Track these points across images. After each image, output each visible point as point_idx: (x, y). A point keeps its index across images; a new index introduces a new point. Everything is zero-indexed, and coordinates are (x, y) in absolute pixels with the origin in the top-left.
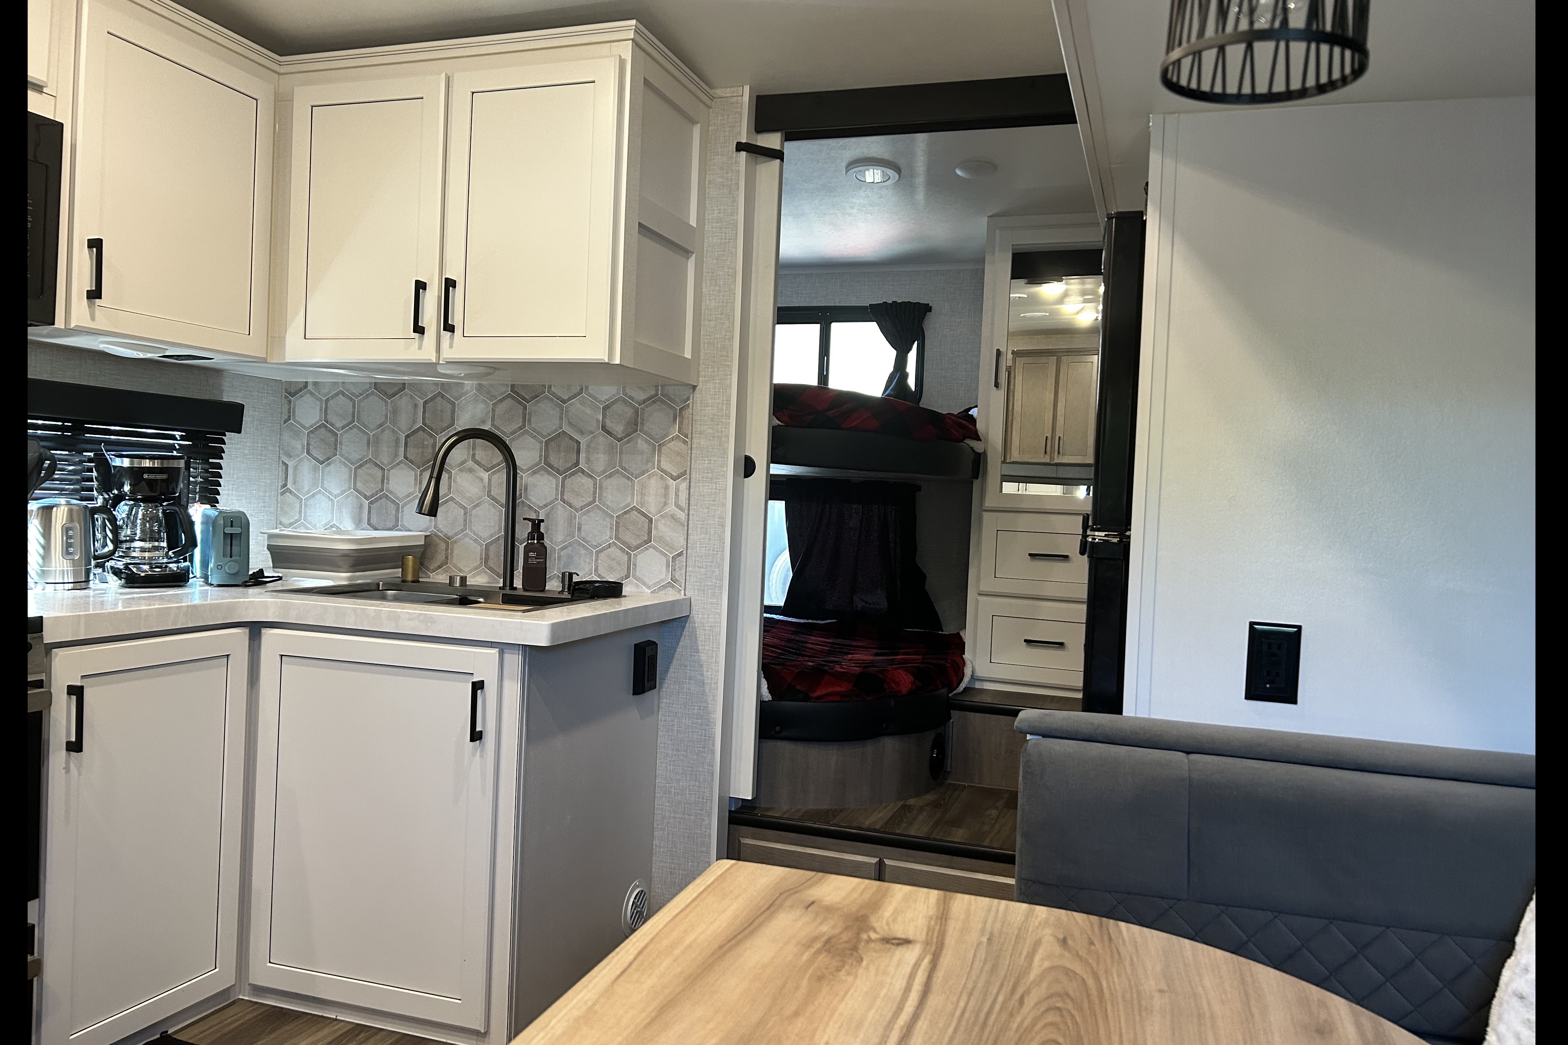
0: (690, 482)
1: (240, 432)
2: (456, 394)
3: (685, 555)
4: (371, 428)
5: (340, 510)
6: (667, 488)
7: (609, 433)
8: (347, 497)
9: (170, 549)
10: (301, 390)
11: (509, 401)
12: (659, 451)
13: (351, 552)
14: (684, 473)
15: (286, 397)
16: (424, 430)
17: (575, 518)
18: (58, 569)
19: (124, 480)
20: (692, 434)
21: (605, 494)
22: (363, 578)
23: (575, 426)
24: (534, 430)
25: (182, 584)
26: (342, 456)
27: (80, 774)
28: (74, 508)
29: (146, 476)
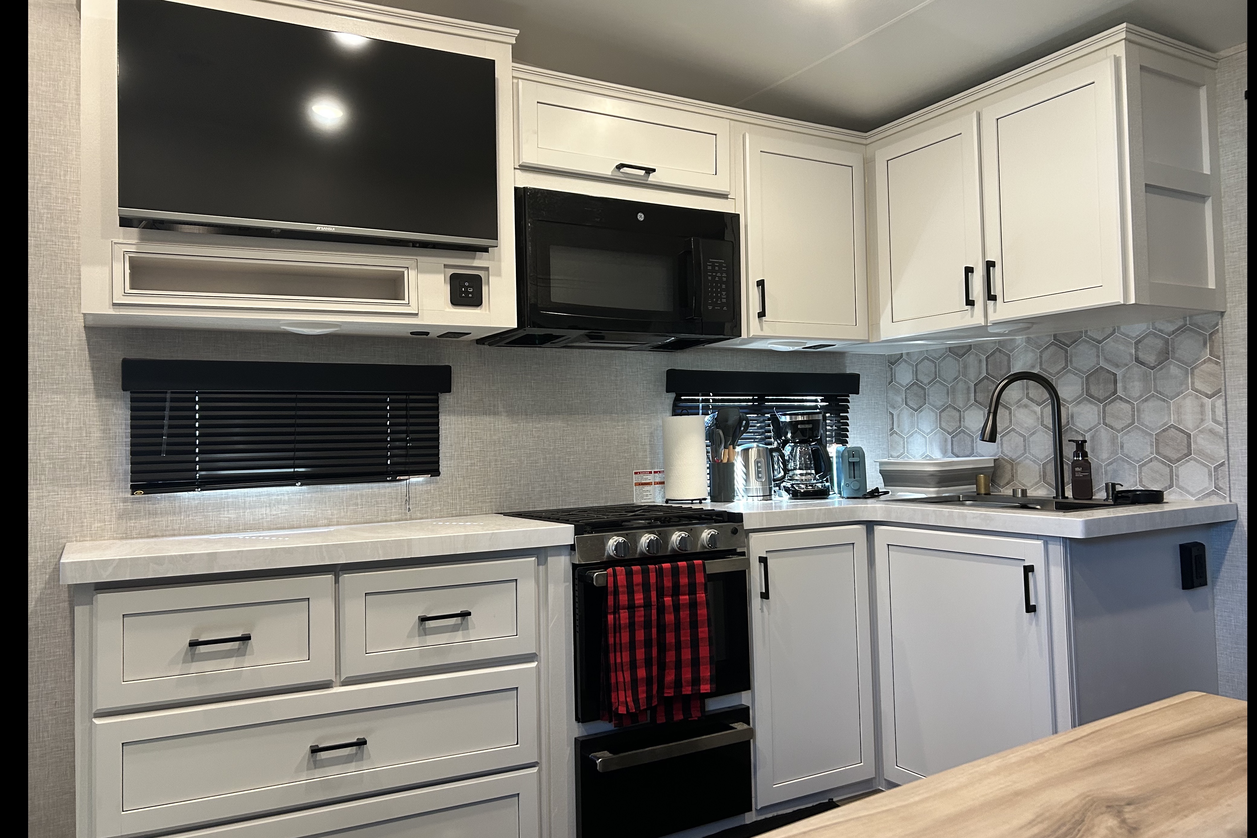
0: (1226, 399)
1: (858, 393)
2: (1010, 348)
3: (1227, 465)
4: (949, 381)
5: (931, 444)
6: (1202, 406)
7: (1142, 363)
8: (935, 434)
9: (817, 473)
10: (898, 360)
11: (1053, 348)
12: (1192, 373)
13: (935, 472)
14: (1219, 391)
15: (889, 366)
16: (988, 379)
17: (1117, 439)
18: (754, 487)
19: (787, 430)
20: (1224, 355)
21: (1142, 416)
22: (947, 492)
23: (1110, 361)
24: (1076, 369)
25: (825, 497)
26: (930, 404)
27: (769, 614)
28: (761, 448)
29: (799, 426)
